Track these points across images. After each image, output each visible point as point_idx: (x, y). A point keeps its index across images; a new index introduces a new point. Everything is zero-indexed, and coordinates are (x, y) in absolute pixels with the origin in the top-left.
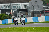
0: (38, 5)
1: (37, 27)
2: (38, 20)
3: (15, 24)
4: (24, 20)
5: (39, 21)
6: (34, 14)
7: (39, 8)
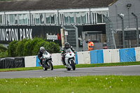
0: (134, 15)
1: (130, 77)
2: (135, 57)
4: (73, 58)
5: (138, 60)
6: (124, 38)
7: (137, 22)
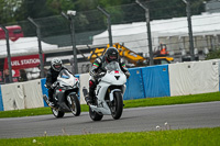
3: (61, 115)
